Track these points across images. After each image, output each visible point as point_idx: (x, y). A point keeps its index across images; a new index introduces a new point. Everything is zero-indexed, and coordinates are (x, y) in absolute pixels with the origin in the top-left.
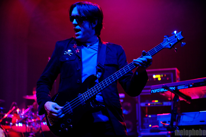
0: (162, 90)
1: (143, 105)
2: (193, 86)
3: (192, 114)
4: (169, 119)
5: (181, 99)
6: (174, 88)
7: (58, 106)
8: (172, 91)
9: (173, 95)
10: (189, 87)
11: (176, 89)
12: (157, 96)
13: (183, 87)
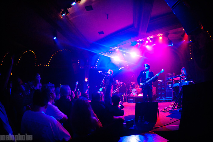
1: (167, 82)
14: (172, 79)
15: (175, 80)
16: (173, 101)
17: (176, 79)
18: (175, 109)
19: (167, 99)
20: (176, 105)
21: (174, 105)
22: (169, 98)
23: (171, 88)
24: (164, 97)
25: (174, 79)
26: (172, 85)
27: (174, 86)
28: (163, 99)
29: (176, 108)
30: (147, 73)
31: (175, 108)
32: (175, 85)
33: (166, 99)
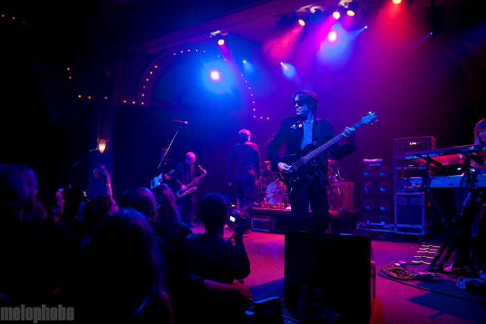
0: (415, 157)
1: (398, 168)
2: (444, 155)
3: (442, 178)
4: (421, 182)
5: (432, 165)
6: (426, 156)
7: (287, 166)
8: (424, 158)
9: (425, 161)
10: (440, 155)
11: (428, 156)
12: (411, 162)
13: (434, 155)
14: (428, 159)
15: (439, 164)
16: (427, 240)
17: (445, 160)
18: (444, 277)
19: (400, 229)
20: (445, 260)
21: (436, 259)
22: (409, 226)
23: (419, 190)
24: (387, 223)
25: (436, 159)
26: (426, 181)
27: (432, 186)
28: (381, 227)
29: (446, 273)
30: (307, 127)
31: (441, 270)
32: (437, 182)
33: (396, 231)
